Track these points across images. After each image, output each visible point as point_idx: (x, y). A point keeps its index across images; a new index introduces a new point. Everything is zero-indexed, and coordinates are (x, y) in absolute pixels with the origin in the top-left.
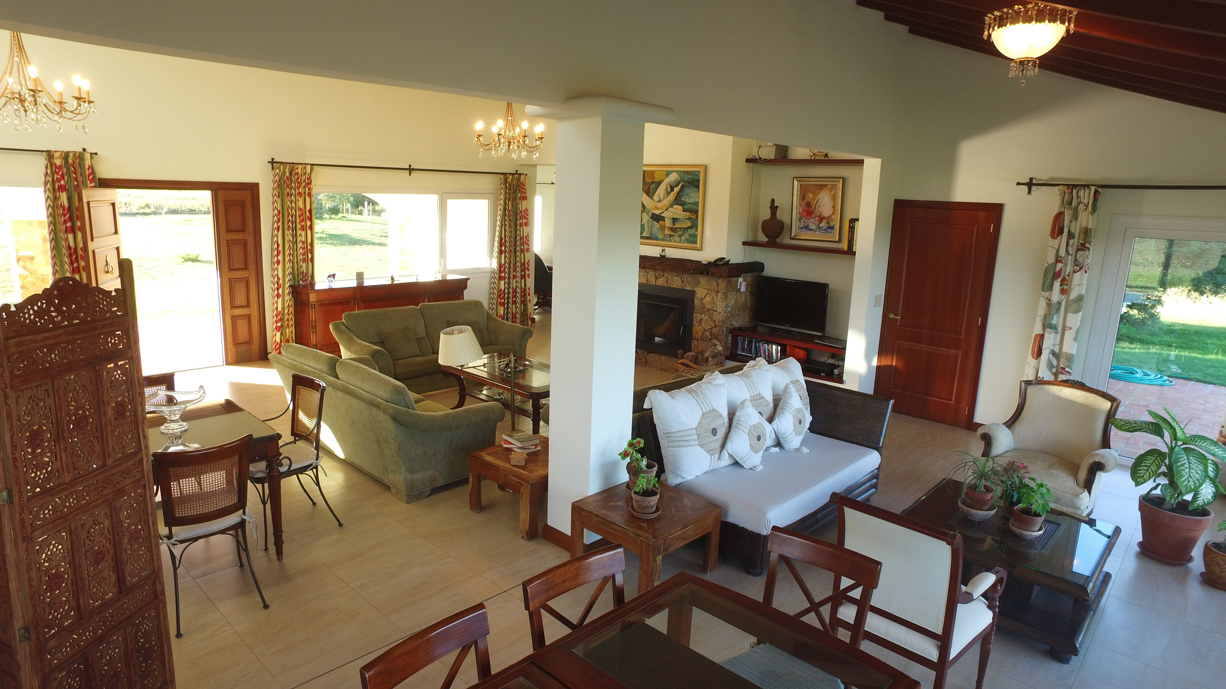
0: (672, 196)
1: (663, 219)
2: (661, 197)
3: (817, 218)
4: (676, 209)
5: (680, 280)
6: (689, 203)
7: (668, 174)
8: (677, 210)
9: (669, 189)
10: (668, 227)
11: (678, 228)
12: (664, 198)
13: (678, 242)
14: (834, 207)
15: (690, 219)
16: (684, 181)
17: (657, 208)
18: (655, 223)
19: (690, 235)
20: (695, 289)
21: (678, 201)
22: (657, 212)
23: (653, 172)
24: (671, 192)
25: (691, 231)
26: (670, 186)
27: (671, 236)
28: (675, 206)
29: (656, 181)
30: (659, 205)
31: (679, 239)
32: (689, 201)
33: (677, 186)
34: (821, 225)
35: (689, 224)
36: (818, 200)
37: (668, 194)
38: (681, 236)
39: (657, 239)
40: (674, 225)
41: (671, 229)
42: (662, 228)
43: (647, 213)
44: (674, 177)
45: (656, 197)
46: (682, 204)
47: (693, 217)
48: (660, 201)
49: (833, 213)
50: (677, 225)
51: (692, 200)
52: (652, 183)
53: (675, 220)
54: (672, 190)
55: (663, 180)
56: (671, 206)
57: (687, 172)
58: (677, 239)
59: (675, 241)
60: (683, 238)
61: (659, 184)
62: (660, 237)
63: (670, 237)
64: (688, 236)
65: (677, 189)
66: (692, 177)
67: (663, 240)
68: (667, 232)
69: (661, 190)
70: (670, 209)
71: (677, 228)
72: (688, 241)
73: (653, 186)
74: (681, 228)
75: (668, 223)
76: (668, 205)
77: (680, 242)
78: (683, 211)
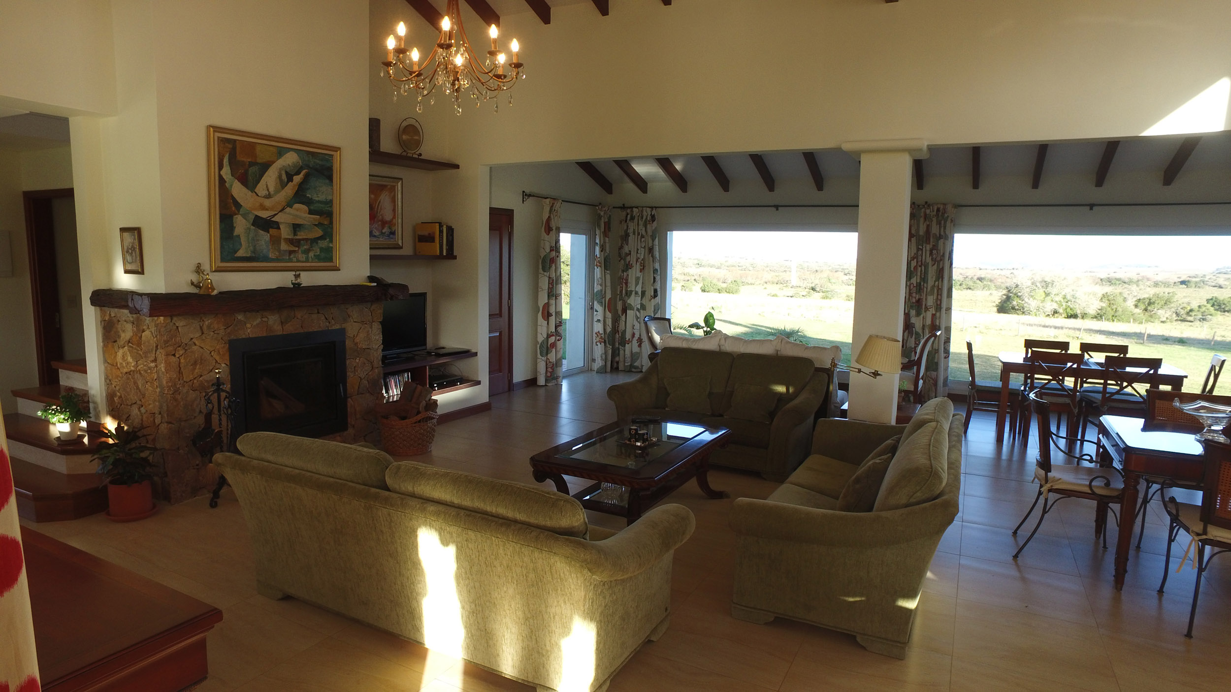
0: (290, 190)
1: (277, 225)
2: (272, 189)
3: (380, 223)
4: (297, 210)
5: (323, 318)
6: (319, 202)
7: (281, 152)
8: (300, 212)
9: (284, 177)
10: (286, 240)
11: (303, 239)
12: (277, 192)
13: (303, 262)
14: (394, 210)
15: (319, 225)
16: (308, 166)
17: (263, 208)
18: (262, 232)
19: (322, 249)
20: (344, 326)
21: (300, 196)
22: (264, 214)
23: (253, 145)
24: (288, 182)
25: (323, 244)
26: (286, 173)
27: (291, 252)
28: (297, 206)
29: (259, 161)
30: (268, 203)
31: (304, 256)
32: (317, 199)
33: (298, 173)
34: (384, 231)
35: (319, 233)
36: (380, 202)
37: (283, 185)
38: (307, 252)
39: (266, 259)
40: (295, 234)
41: (291, 242)
42: (275, 241)
43: (245, 216)
44: (290, 159)
45: (261, 189)
46: (308, 202)
47: (326, 223)
48: (269, 196)
49: (394, 217)
50: (301, 235)
51: (322, 197)
52: (252, 164)
53: (296, 227)
54: (290, 178)
55: (273, 162)
56: (290, 205)
57: (313, 154)
58: (302, 257)
59: (298, 261)
60: (311, 254)
61: (265, 167)
62: (271, 255)
63: (290, 254)
64: (318, 251)
65: (297, 179)
66: (320, 163)
67: (277, 260)
68: (284, 246)
69: (270, 178)
70: (288, 210)
71: (300, 240)
72: (318, 258)
73: (252, 170)
74: (307, 240)
75: (285, 232)
76: (284, 204)
77: (307, 261)
78: (309, 214)
